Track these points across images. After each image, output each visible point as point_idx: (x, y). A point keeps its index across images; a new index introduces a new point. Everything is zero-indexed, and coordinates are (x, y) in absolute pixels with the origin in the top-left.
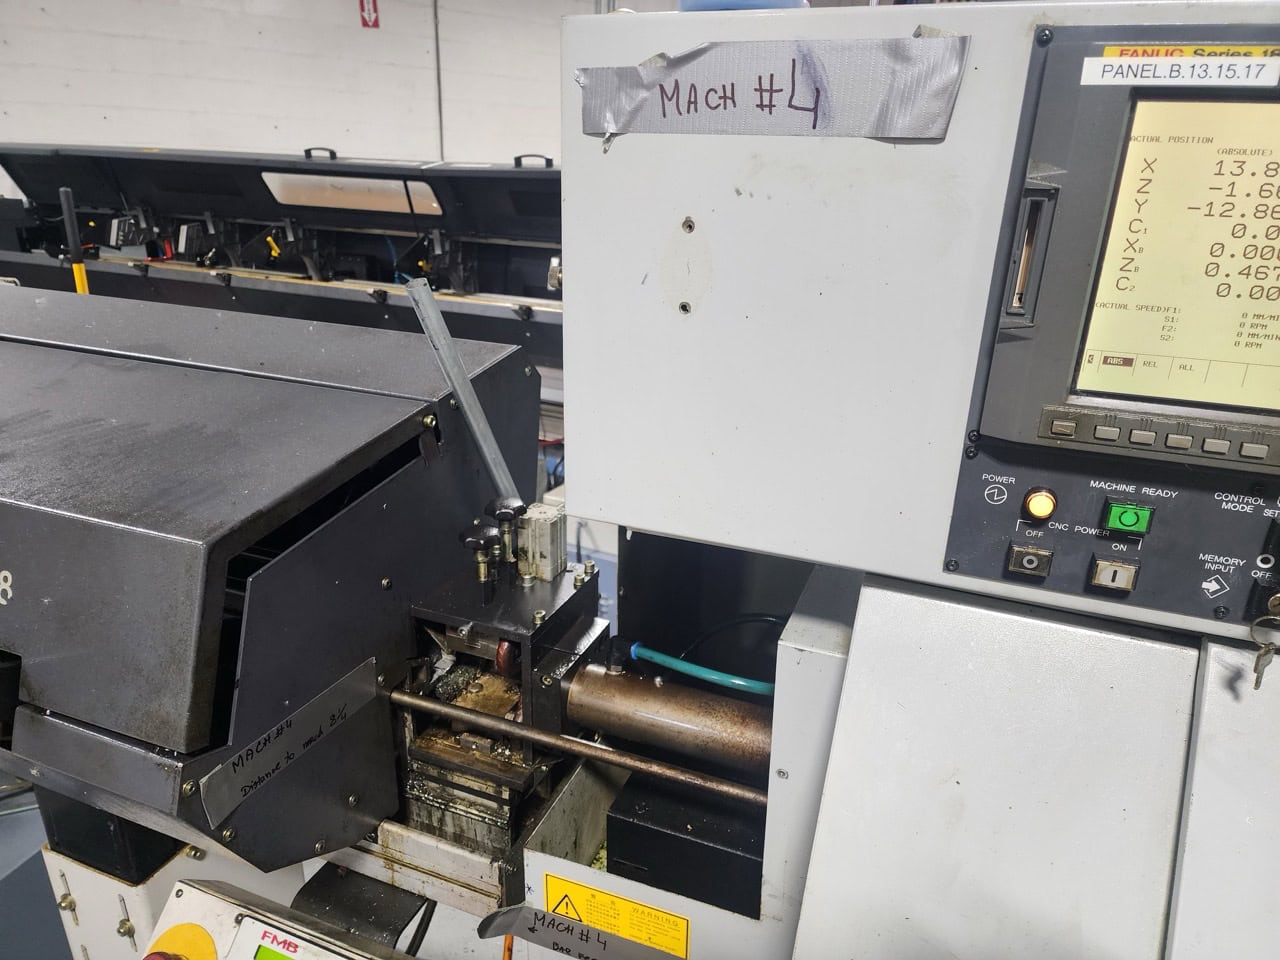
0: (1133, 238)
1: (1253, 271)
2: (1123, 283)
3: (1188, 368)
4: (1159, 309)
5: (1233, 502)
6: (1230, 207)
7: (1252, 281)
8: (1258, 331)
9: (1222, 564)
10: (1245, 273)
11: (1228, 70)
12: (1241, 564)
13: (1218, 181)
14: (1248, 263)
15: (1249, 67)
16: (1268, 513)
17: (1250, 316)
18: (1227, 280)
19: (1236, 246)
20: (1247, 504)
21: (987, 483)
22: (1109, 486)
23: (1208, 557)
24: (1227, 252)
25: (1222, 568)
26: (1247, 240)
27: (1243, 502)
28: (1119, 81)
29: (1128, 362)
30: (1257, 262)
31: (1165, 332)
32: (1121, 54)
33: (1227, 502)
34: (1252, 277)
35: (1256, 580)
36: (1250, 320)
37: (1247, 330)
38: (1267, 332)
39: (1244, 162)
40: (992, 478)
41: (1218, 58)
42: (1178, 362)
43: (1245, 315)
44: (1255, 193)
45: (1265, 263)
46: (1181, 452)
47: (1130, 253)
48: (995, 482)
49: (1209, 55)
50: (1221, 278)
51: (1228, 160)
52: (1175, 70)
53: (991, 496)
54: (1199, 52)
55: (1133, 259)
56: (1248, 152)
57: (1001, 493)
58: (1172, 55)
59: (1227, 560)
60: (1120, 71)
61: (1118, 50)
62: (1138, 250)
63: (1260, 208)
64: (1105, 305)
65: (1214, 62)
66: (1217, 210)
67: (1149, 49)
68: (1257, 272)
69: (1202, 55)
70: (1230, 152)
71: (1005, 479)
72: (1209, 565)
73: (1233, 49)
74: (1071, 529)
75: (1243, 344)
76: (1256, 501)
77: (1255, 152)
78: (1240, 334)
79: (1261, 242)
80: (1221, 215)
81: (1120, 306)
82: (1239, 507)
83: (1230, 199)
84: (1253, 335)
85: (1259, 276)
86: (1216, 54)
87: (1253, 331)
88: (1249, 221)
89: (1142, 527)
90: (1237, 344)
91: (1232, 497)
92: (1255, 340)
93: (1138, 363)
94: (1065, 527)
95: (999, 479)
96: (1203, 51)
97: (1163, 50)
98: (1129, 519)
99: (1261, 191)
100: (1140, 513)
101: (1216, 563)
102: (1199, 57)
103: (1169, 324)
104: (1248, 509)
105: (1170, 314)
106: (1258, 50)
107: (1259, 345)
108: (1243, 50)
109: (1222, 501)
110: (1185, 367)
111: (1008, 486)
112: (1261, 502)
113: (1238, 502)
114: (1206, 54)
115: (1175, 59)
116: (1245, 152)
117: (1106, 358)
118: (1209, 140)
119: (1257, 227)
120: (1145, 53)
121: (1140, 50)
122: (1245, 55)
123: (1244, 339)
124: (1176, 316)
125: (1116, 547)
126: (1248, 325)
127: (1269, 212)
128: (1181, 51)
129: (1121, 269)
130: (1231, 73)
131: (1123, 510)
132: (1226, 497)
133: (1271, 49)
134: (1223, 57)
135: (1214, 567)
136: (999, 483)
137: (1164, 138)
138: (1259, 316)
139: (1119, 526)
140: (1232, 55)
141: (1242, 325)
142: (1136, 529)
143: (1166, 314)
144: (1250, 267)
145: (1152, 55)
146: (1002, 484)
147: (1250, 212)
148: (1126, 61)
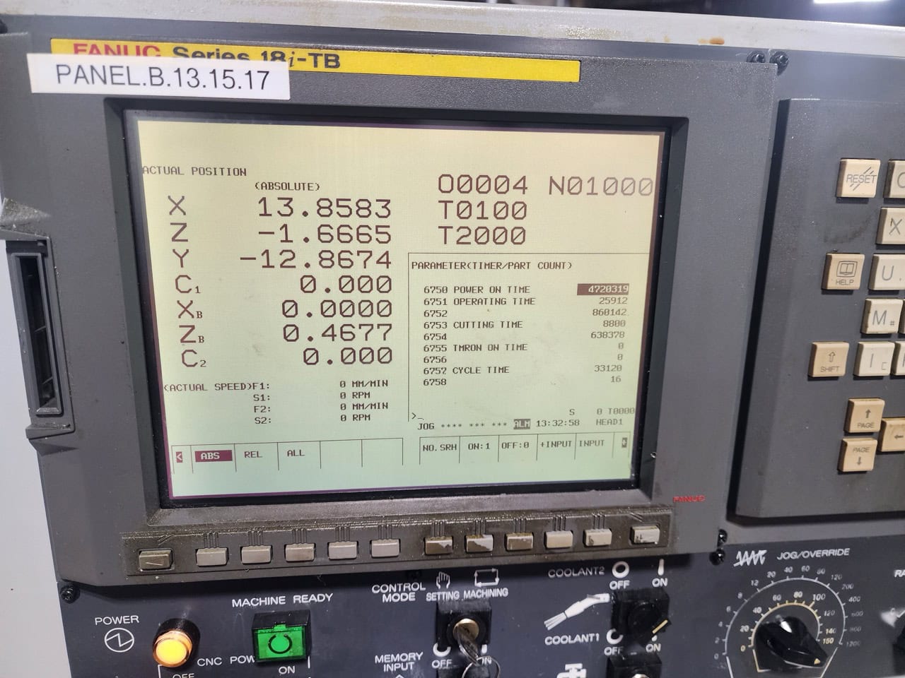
0: (185, 300)
1: (337, 331)
2: (190, 358)
3: (297, 453)
4: (243, 386)
5: (392, 593)
6: (289, 255)
7: (339, 344)
8: (362, 400)
9: (400, 662)
10: (329, 333)
11: (225, 77)
12: (419, 656)
13: (266, 224)
14: (329, 321)
15: (249, 73)
16: (431, 597)
17: (349, 384)
18: (311, 345)
19: (310, 303)
20: (407, 591)
21: (103, 629)
22: (254, 602)
23: (384, 658)
24: (302, 312)
25: (401, 666)
26: (320, 295)
27: (402, 591)
28: (82, 88)
29: (226, 456)
30: (338, 321)
31: (259, 414)
32: (77, 51)
33: (387, 594)
34: (338, 338)
35: (437, 670)
36: (350, 390)
37: (350, 401)
38: (372, 400)
39: (291, 200)
40: (108, 621)
41: (205, 60)
42: (285, 448)
43: (343, 384)
44: (313, 236)
45: (347, 321)
46: (307, 564)
47: (186, 319)
48: (113, 626)
49: (194, 55)
50: (303, 343)
51: (272, 196)
52: (155, 75)
53: (114, 643)
54: (180, 51)
55: (193, 327)
56: (292, 186)
57: (125, 637)
58: (145, 53)
59: (404, 657)
60: (80, 75)
61: (69, 43)
62: (196, 315)
63: (324, 255)
64: (176, 388)
65: (204, 65)
66: (276, 260)
67: (113, 44)
68: (342, 333)
69: (186, 56)
70: (270, 186)
71: (124, 619)
72: (386, 668)
73: (224, 49)
74: (226, 661)
75: (350, 418)
76: (415, 586)
77: (299, 186)
78: (343, 407)
79: (337, 296)
80: (282, 266)
81: (196, 388)
82: (400, 598)
83: (287, 246)
84: (358, 406)
85: (345, 336)
86: (203, 56)
87: (356, 401)
88: (315, 270)
89: (298, 650)
90: (343, 418)
91: (390, 588)
92: (361, 412)
93: (238, 454)
94: (218, 661)
95: (117, 620)
96: (186, 50)
97: (132, 46)
98: (280, 644)
99: (320, 234)
100: (290, 635)
101: (394, 663)
102: (182, 58)
103: (260, 403)
104: (411, 597)
105: (258, 390)
106: (255, 51)
107: (368, 417)
108: (236, 50)
109: (381, 594)
110: (293, 453)
111: (131, 626)
112: (420, 587)
113: (397, 591)
114: (190, 53)
115: (151, 60)
116: (288, 186)
117: (198, 455)
118: (242, 172)
119: (328, 278)
120: (108, 50)
121: (101, 44)
122: (240, 56)
123: (350, 412)
124: (265, 392)
125: (283, 670)
126: (349, 395)
127: (336, 259)
128: (157, 49)
129: (182, 341)
130: (229, 82)
131: (271, 635)
132: (384, 588)
133: (270, 50)
134: (213, 60)
135: (393, 668)
136: (118, 625)
137: (186, 170)
138: (358, 384)
139: (271, 655)
140: (224, 57)
141: (343, 395)
142: (292, 655)
143: (252, 392)
144: (332, 326)
145: (119, 53)
146: (122, 625)
147: (315, 261)
148: (86, 60)
